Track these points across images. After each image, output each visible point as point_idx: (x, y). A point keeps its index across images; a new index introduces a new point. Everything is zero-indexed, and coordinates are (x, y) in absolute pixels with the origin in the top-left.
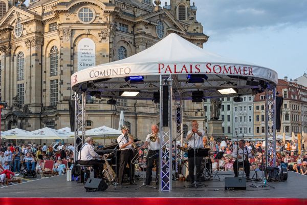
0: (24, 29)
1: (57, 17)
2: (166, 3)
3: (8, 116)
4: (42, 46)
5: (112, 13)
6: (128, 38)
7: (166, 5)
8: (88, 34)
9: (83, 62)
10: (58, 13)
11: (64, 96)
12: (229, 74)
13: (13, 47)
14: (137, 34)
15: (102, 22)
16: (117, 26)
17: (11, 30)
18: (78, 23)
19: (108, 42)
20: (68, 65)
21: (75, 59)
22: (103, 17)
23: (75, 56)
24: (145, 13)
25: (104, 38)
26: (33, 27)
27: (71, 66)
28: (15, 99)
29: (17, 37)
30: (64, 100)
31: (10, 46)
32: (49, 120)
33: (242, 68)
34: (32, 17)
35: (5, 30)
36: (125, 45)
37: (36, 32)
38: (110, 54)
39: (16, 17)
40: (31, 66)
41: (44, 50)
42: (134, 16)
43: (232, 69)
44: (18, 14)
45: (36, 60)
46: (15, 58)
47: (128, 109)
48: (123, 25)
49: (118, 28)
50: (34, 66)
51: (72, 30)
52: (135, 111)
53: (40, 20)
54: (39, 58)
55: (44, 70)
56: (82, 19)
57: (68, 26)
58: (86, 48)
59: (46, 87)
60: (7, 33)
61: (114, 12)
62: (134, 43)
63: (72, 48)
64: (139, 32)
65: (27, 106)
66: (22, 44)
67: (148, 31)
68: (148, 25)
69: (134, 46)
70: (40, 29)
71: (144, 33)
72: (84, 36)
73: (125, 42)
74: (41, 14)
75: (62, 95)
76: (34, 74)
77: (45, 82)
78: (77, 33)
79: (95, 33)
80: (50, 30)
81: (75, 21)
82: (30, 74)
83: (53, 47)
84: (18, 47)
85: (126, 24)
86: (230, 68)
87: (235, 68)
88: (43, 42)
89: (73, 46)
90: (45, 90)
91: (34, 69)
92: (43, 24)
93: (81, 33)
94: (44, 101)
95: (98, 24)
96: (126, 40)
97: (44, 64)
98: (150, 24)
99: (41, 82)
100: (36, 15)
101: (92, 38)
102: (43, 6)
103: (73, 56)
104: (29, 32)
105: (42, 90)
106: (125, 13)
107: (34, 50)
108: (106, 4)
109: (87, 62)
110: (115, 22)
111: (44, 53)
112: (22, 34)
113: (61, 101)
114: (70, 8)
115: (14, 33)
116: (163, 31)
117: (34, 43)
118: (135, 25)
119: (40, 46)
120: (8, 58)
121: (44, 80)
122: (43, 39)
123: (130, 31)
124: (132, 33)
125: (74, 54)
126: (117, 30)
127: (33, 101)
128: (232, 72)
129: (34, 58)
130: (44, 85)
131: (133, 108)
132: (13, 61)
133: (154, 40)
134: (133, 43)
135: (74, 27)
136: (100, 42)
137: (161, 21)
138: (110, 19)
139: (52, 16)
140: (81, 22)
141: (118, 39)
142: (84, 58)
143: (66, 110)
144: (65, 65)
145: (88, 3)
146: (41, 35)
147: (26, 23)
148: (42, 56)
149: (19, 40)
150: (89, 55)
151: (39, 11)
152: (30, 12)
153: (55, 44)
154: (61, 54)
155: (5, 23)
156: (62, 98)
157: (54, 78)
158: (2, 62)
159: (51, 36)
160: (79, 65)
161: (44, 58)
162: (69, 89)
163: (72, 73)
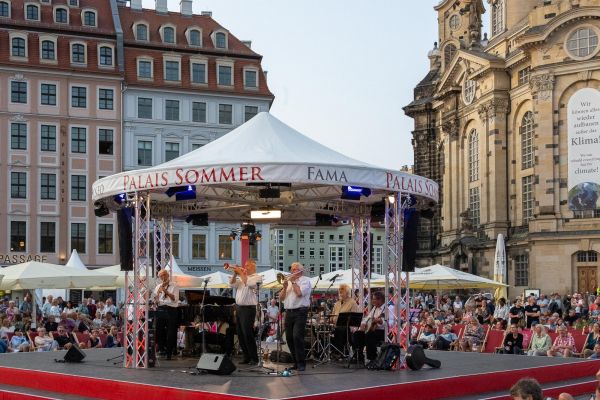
0: (477, 88)
1: (528, 58)
3: (454, 246)
4: (508, 114)
8: (588, 80)
9: (578, 136)
10: (528, 48)
11: (541, 204)
12: (211, 182)
13: (463, 123)
17: (459, 92)
18: (567, 62)
20: (548, 146)
21: (562, 133)
23: (562, 128)
26: (490, 83)
27: (554, 146)
28: (466, 215)
29: (467, 104)
30: (541, 214)
31: (457, 120)
32: (521, 253)
33: (237, 171)
34: (486, 64)
35: (448, 94)
37: (496, 91)
39: (464, 69)
40: (489, 155)
41: (511, 122)
43: (218, 174)
44: (468, 62)
45: (496, 142)
46: (466, 141)
50: (493, 154)
51: (555, 77)
53: (501, 66)
54: (502, 138)
55: (511, 158)
56: (574, 51)
57: (546, 72)
58: (583, 108)
59: (515, 190)
60: (453, 100)
63: (556, 112)
65: (483, 227)
66: (475, 115)
70: (503, 84)
72: (578, 85)
74: (503, 56)
75: (537, 203)
76: (492, 168)
77: (514, 182)
78: (565, 82)
80: (521, 83)
81: (560, 59)
82: (488, 168)
83: (526, 114)
84: (470, 121)
86: (213, 172)
87: (223, 172)
88: (509, 107)
89: (559, 109)
90: (514, 196)
91: (492, 159)
92: (508, 73)
93: (572, 80)
94: (512, 217)
97: (511, 148)
99: (507, 181)
100: (494, 59)
101: (596, 86)
102: (507, 40)
103: (557, 128)
104: (484, 91)
105: (509, 197)
107: (492, 125)
109: (586, 136)
111: (511, 128)
112: (475, 98)
113: (535, 216)
114: (549, 36)
115: (462, 98)
117: (491, 112)
119: (504, 116)
120: (454, 143)
121: (511, 177)
122: (510, 102)
125: (560, 123)
127: (493, 219)
128: (218, 179)
129: (492, 138)
130: (512, 187)
132: (463, 148)
135: (559, 70)
139: (521, 56)
140: (573, 58)
142: (580, 129)
143: (544, 233)
144: (542, 146)
145: (587, 19)
146: (504, 95)
147: (478, 77)
148: (507, 133)
149: (470, 109)
150: (591, 121)
151: (501, 51)
152: (486, 56)
153: (528, 107)
154: (536, 126)
155: (449, 83)
156: (537, 210)
157: (529, 171)
158: (446, 151)
159: (521, 94)
160: (570, 142)
161: (511, 137)
162: (550, 191)
163: (556, 160)
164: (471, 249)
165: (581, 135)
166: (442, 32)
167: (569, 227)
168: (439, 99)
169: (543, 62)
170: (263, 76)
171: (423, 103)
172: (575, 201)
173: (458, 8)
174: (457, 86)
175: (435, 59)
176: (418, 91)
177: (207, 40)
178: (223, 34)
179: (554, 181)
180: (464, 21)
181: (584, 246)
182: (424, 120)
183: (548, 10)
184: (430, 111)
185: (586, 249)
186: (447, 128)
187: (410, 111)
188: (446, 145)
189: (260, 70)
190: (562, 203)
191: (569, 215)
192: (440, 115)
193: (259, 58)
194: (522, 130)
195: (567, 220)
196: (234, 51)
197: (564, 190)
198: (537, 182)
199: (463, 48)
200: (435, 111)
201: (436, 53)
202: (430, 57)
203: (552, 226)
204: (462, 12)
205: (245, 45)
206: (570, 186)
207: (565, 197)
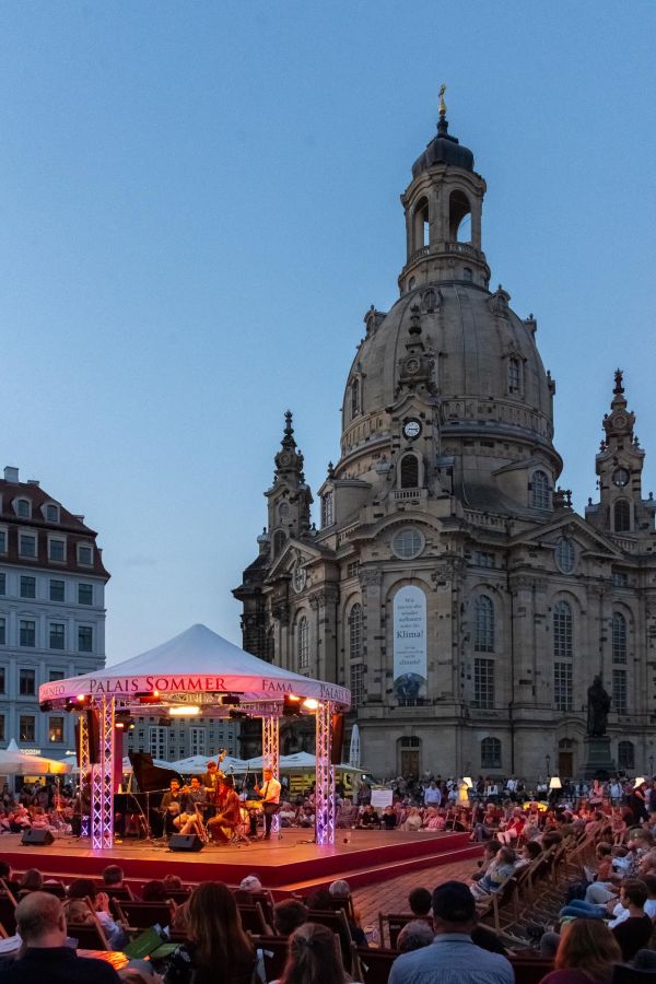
0: (308, 577)
1: (358, 553)
2: (590, 500)
4: (338, 604)
5: (455, 536)
6: (495, 578)
7: (590, 505)
8: (411, 579)
9: (403, 630)
10: (359, 545)
11: (370, 692)
13: (293, 611)
14: (514, 570)
15: (437, 553)
16: (470, 557)
17: (288, 580)
18: (394, 560)
19: (450, 589)
20: (376, 638)
21: (388, 626)
22: (439, 544)
23: (388, 621)
24: (532, 526)
25: (442, 584)
26: (320, 574)
27: (381, 638)
29: (297, 592)
30: (371, 701)
31: (288, 607)
34: (317, 555)
35: (279, 580)
36: (488, 592)
37: (326, 582)
38: (454, 612)
39: (295, 557)
40: (319, 642)
41: (341, 612)
42: (508, 534)
44: (299, 551)
45: (326, 631)
46: (296, 628)
47: (495, 714)
48: (485, 554)
49: (472, 562)
50: (323, 641)
51: (383, 573)
52: (511, 717)
53: (331, 558)
54: (332, 627)
55: (340, 648)
56: (399, 551)
57: (375, 567)
58: (408, 604)
59: (344, 677)
60: (283, 587)
61: (459, 532)
62: (508, 586)
63: (383, 606)
64: (517, 564)
66: (305, 603)
67: (536, 562)
68: (536, 550)
69: (509, 591)
70: (333, 575)
71: (529, 566)
72: (404, 583)
73: (489, 586)
74: (334, 548)
75: (366, 691)
76: (323, 655)
77: (343, 669)
78: (392, 579)
79: (426, 576)
80: (350, 576)
81: (387, 557)
82: (318, 656)
83: (355, 606)
84: (300, 609)
85: (490, 551)
88: (339, 598)
89: (386, 603)
91: (322, 646)
92: (338, 565)
93: (397, 577)
95: (431, 558)
96: (490, 582)
97: (340, 637)
98: (540, 548)
100: (325, 550)
101: (419, 585)
102: (337, 534)
103: (385, 620)
104: (315, 581)
106: (487, 532)
107: (323, 613)
108: (442, 520)
109: (412, 630)
110: (467, 551)
111: (340, 617)
112: (305, 587)
113: (364, 703)
114: (378, 535)
115: (293, 585)
116: (573, 559)
117: (322, 601)
118: (508, 553)
119: (333, 606)
120: (284, 629)
121: (340, 665)
122: (339, 592)
123: (498, 566)
124: (504, 568)
125: (387, 616)
126: (470, 566)
129: (323, 627)
130: (341, 674)
131: (507, 713)
132: (293, 634)
133: (550, 577)
134: (505, 588)
135: (386, 567)
136: (435, 590)
137: (565, 539)
138: (452, 546)
139: (351, 550)
140: (399, 557)
141: (472, 581)
142: (406, 623)
143: (372, 719)
144: (370, 638)
145: (411, 522)
146: (334, 585)
147: (309, 567)
148: (337, 623)
149: (300, 597)
150: (415, 616)
151: (332, 543)
152: (317, 547)
153: (358, 599)
154: (365, 618)
155: (279, 570)
156: (366, 698)
157: (358, 660)
158: (276, 636)
159: (351, 586)
160: (395, 635)
161: (340, 626)
162: (378, 680)
163: (383, 651)
164: (301, 733)
165: (405, 629)
166: (272, 519)
167: (394, 714)
168: (269, 585)
169: (371, 559)
170: (98, 553)
171: (253, 587)
172: (400, 690)
173: (288, 497)
174: (288, 573)
175: (264, 544)
176: (247, 574)
177: (37, 512)
178: (55, 507)
179: (381, 671)
180: (294, 509)
181: (408, 732)
182: (253, 604)
183: (377, 510)
184: (259, 595)
185: (409, 735)
186: (277, 614)
187: (238, 594)
188: (276, 629)
189: (95, 547)
190: (389, 691)
191: (395, 703)
192: (270, 599)
193: (94, 535)
194: (351, 621)
195: (392, 708)
196: (67, 526)
197: (389, 679)
198: (366, 671)
199: (292, 536)
200: (265, 596)
201: (265, 538)
202: (260, 542)
203: (379, 713)
204: (292, 500)
205: (78, 520)
206: (396, 677)
207: (391, 686)
